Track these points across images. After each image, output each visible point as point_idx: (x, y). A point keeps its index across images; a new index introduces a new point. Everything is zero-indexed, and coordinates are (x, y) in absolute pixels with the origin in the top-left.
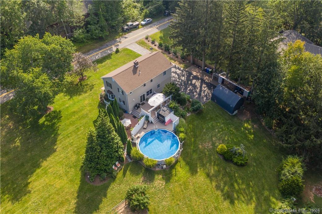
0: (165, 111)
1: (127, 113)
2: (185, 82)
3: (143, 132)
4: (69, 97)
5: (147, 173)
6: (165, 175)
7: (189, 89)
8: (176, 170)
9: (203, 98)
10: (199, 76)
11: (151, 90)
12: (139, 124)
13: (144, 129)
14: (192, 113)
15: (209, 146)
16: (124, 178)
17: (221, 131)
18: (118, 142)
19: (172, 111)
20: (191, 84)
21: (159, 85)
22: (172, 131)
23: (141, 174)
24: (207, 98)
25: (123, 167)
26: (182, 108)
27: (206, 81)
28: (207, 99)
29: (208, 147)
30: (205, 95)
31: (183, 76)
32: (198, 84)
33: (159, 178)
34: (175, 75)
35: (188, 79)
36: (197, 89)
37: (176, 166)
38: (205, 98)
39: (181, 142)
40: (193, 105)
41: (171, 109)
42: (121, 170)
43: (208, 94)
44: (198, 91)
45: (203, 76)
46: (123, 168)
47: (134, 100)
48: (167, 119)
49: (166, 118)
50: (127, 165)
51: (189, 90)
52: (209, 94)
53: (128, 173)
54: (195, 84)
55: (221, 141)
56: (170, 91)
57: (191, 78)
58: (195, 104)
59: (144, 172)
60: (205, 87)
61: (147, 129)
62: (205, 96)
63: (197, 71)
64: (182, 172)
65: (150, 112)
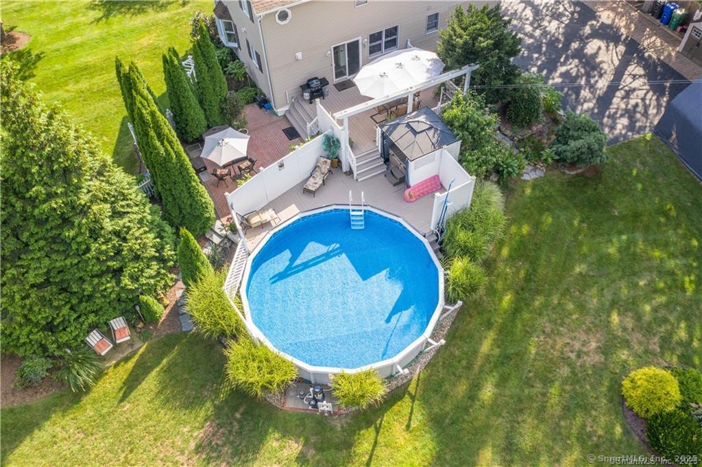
0: (415, 133)
1: (271, 108)
2: (558, 40)
3: (294, 206)
4: (100, 14)
5: (236, 409)
6: (320, 449)
7: (563, 69)
8: (380, 439)
9: (613, 117)
10: (623, 30)
11: (392, 32)
12: (281, 166)
13: (307, 191)
14: (549, 167)
15: (587, 354)
16: (122, 400)
17: (661, 292)
18: (129, 228)
19: (454, 138)
20: (579, 54)
21: (436, 15)
22: (427, 231)
23: (208, 404)
24: (632, 121)
25: (145, 347)
26: (512, 139)
27: (650, 53)
28: (631, 127)
29: (579, 356)
30: (630, 107)
31: (557, 16)
32: (609, 56)
33: (286, 453)
34: (523, 10)
35: (572, 33)
36: (601, 76)
37: (388, 417)
38: (625, 121)
39: (449, 301)
40: (563, 138)
41: (449, 130)
42: (127, 359)
43: (640, 109)
44: (602, 84)
45: (640, 29)
46: (142, 350)
47: (299, 55)
48: (417, 174)
49: (411, 165)
50: (165, 344)
51: (562, 75)
52: (646, 107)
53: (151, 382)
54: (595, 55)
55: (656, 339)
56: (466, 43)
57: (587, 30)
58: (576, 134)
59: (226, 401)
60: (634, 77)
61: (317, 197)
62: (627, 111)
63: (619, 10)
64: (409, 455)
65: (346, 123)
